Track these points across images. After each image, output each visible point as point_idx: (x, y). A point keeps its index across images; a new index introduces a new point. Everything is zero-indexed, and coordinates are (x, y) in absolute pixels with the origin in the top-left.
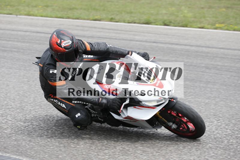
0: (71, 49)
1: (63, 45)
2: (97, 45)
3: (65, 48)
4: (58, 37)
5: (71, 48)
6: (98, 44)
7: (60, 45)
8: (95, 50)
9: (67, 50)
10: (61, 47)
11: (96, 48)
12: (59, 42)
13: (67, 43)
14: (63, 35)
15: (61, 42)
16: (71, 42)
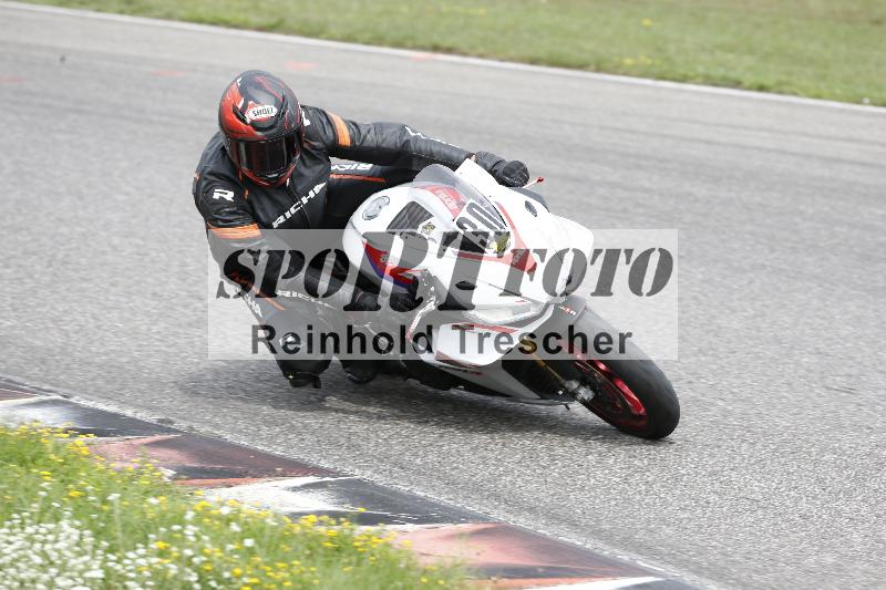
0: (274, 131)
1: (250, 116)
2: (372, 132)
3: (253, 124)
4: (243, 92)
5: (271, 127)
6: (379, 127)
7: (240, 115)
8: (366, 144)
9: (259, 134)
10: (244, 121)
11: (371, 139)
12: (240, 106)
13: (262, 110)
14: (259, 86)
15: (245, 107)
16: (275, 111)
